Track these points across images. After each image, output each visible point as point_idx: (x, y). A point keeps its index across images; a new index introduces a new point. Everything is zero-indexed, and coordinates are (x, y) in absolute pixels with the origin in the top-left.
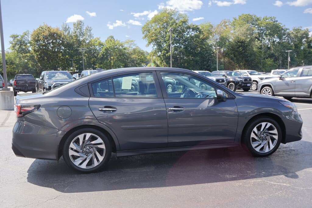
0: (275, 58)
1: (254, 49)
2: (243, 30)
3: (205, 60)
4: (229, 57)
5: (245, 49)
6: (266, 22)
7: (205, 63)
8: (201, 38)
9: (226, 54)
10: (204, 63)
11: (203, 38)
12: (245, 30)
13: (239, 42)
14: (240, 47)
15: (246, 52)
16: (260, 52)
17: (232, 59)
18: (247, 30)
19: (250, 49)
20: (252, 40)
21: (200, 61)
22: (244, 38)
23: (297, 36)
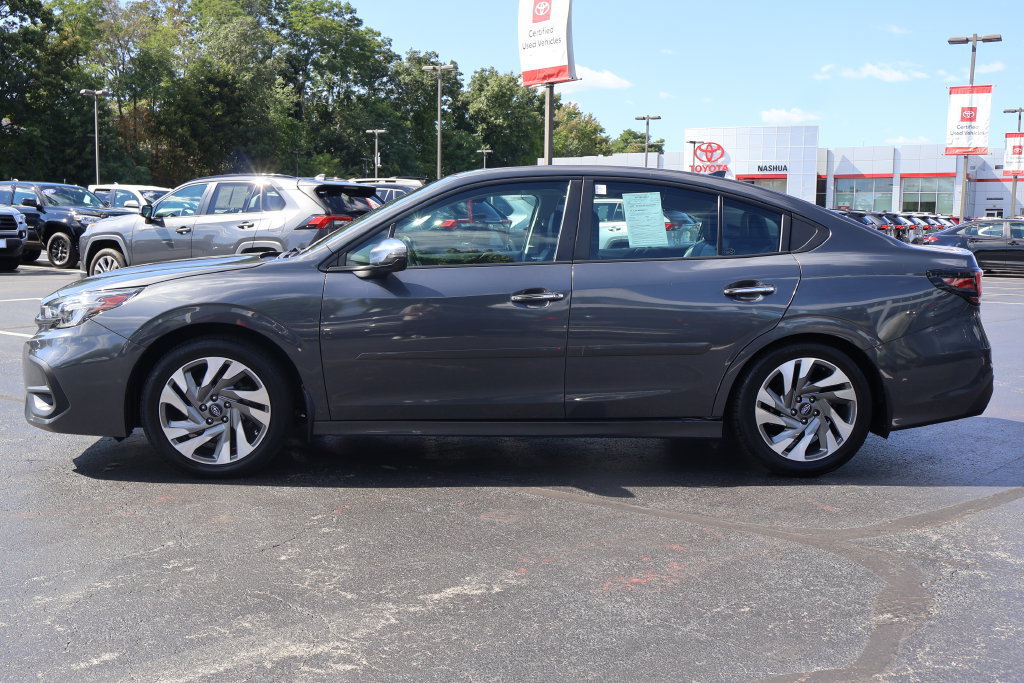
0: (348, 154)
1: (272, 114)
2: (226, 37)
3: (68, 140)
4: (170, 133)
5: (235, 110)
6: (318, 18)
7: (68, 151)
8: (53, 49)
9: (160, 123)
10: (63, 151)
11: (57, 49)
12: (233, 37)
13: (210, 80)
14: (214, 99)
15: (240, 123)
16: (292, 127)
17: (184, 144)
18: (244, 38)
19: (254, 111)
20: (263, 80)
21: (46, 143)
22: (231, 69)
23: (423, 84)
